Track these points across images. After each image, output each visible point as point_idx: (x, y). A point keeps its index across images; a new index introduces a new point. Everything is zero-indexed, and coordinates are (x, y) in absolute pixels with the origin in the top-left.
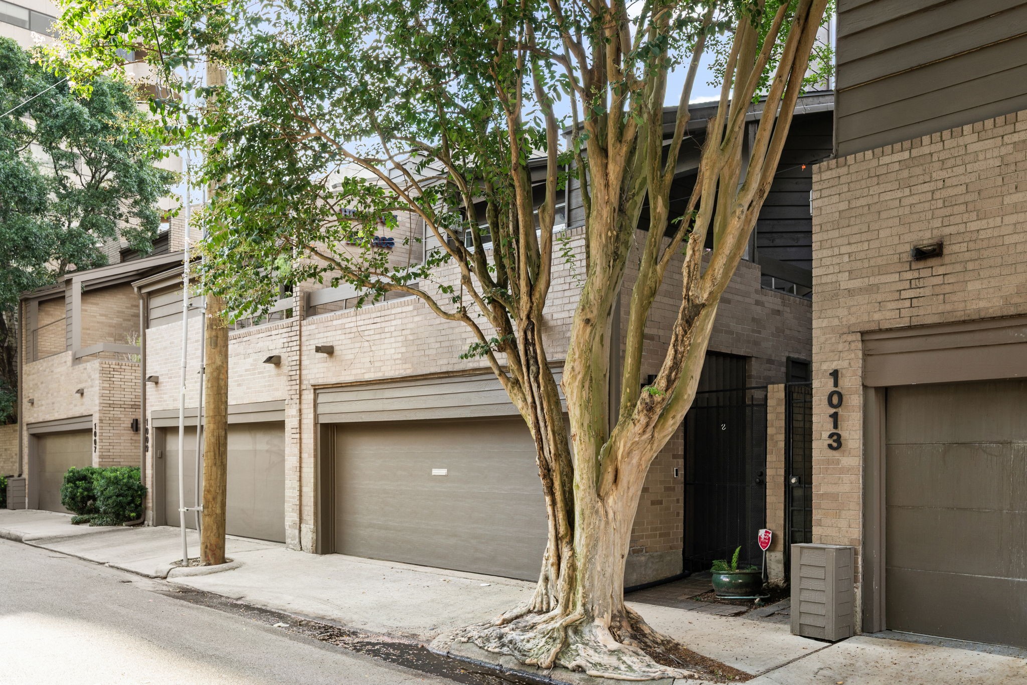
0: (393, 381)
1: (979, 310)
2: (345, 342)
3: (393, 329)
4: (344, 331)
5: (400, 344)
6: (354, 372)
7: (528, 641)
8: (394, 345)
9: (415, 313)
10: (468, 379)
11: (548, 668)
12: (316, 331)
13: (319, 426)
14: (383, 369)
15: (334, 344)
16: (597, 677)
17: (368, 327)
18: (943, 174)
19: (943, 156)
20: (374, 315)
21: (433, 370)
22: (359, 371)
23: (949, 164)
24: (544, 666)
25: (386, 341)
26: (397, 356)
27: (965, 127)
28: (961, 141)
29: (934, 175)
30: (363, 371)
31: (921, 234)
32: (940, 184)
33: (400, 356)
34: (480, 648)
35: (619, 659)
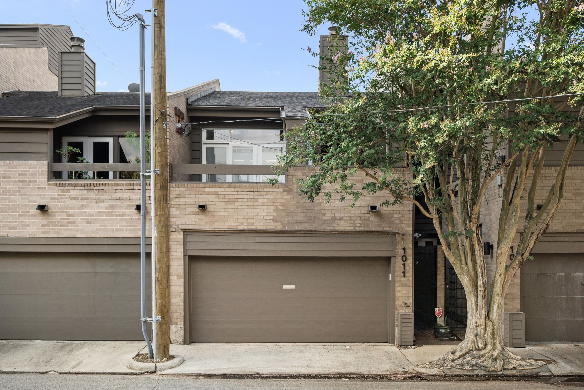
0: (265, 232)
1: (556, 230)
2: (218, 203)
3: (265, 201)
4: (217, 196)
5: (272, 211)
6: (227, 224)
7: (483, 362)
8: (266, 211)
9: (285, 193)
10: (326, 236)
11: (501, 371)
12: (187, 193)
13: (187, 257)
14: (255, 224)
15: (207, 203)
16: (523, 370)
17: (241, 197)
18: (546, 182)
19: (546, 175)
20: (247, 190)
21: (299, 228)
22: (233, 224)
23: (547, 178)
24: (499, 370)
25: (258, 207)
26: (268, 217)
27: (552, 167)
28: (551, 171)
29: (543, 181)
30: (236, 224)
31: (539, 201)
32: (545, 185)
33: (272, 217)
34: (461, 369)
35: (525, 362)
